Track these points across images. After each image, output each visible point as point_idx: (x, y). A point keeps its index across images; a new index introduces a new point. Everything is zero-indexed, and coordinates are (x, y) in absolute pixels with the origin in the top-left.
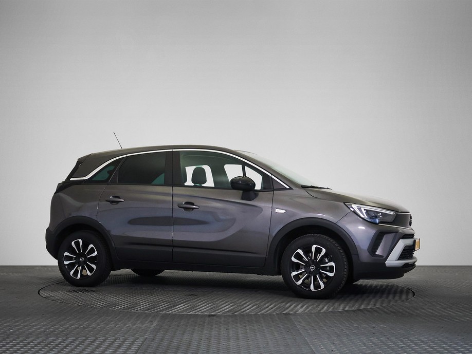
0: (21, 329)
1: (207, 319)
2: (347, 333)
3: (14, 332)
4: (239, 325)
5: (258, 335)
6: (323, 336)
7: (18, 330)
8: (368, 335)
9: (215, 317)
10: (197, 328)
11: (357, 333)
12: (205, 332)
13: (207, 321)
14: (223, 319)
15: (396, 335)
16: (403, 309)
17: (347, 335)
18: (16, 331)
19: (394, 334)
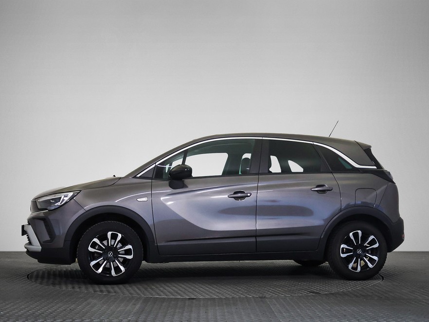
0: (11, 311)
1: (187, 302)
2: (320, 315)
3: (4, 314)
4: (217, 308)
5: (235, 317)
6: (296, 318)
7: (8, 313)
8: (339, 318)
9: (194, 300)
10: (177, 310)
11: (329, 315)
12: (185, 314)
13: (187, 304)
14: (202, 302)
15: (367, 317)
16: (372, 292)
17: (320, 317)
18: (7, 313)
19: (364, 316)
